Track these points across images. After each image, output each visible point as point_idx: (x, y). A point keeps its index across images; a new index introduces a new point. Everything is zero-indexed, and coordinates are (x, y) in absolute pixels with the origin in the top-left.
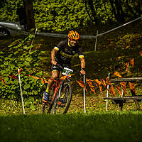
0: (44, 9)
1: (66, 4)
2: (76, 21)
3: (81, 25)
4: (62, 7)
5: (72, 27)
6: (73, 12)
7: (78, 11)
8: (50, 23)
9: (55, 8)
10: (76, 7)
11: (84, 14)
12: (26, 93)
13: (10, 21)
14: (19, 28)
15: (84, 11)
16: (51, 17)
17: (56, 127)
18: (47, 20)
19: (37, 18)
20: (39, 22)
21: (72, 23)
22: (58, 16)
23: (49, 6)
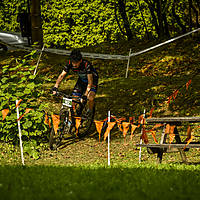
0: (55, 16)
1: (87, 9)
2: (101, 33)
3: (108, 39)
4: (82, 13)
5: (95, 41)
6: (97, 21)
7: (104, 20)
8: (63, 36)
9: (72, 14)
10: (101, 14)
11: (112, 24)
12: (27, 134)
13: (8, 31)
14: (20, 42)
15: (113, 20)
16: (65, 27)
17: (67, 185)
18: (60, 31)
19: (46, 28)
20: (49, 33)
21: (96, 37)
22: (76, 25)
23: (63, 12)
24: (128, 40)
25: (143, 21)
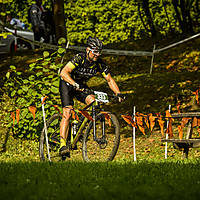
0: (79, 14)
1: (110, 7)
2: (124, 30)
3: (132, 36)
4: (105, 11)
5: (119, 39)
6: (120, 18)
7: (127, 17)
8: (87, 34)
9: (95, 12)
10: (125, 11)
11: (135, 21)
12: (53, 131)
15: (136, 17)
16: (89, 24)
17: (94, 179)
18: (84, 29)
19: (70, 26)
20: (73, 31)
21: (120, 34)
22: (99, 23)
23: (87, 10)
24: (152, 37)
25: (166, 17)
